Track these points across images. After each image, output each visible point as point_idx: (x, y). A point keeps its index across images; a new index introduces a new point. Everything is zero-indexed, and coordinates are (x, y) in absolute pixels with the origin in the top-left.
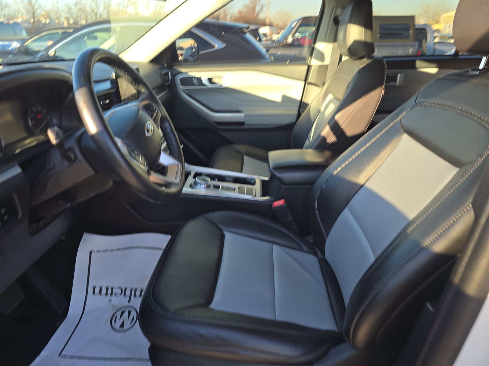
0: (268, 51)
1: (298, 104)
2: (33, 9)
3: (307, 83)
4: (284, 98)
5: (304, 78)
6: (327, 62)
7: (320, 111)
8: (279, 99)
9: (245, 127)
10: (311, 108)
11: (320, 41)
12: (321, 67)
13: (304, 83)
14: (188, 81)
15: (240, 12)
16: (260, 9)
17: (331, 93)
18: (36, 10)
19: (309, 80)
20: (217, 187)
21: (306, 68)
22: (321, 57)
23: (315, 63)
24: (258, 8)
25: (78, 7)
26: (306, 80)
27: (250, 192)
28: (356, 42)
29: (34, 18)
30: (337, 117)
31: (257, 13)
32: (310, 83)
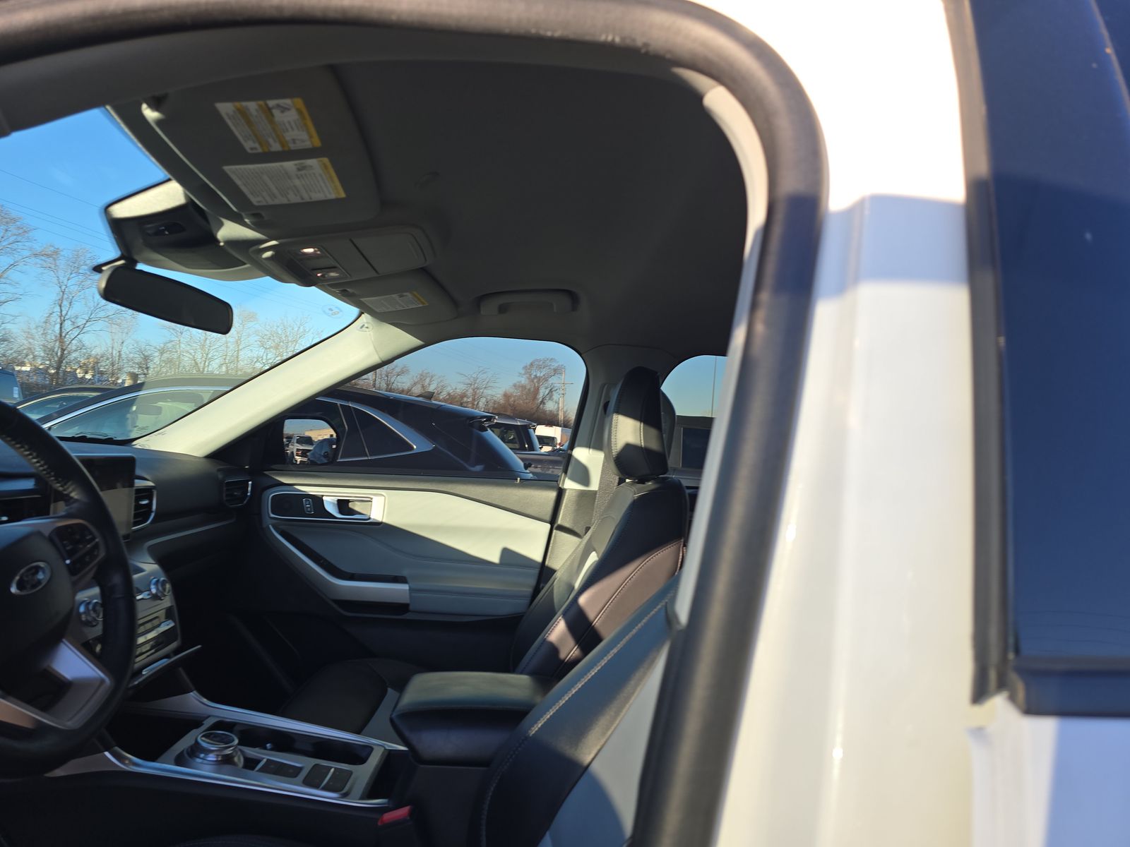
0: (526, 467)
1: (536, 571)
2: (63, 350)
3: (555, 526)
4: (506, 553)
5: (548, 517)
6: (594, 486)
7: (573, 588)
8: (495, 558)
9: (408, 616)
10: (555, 582)
11: (580, 446)
12: (582, 495)
13: (548, 526)
14: (293, 503)
15: (506, 396)
16: (547, 393)
17: (596, 552)
18: (69, 353)
19: (560, 521)
20: (250, 764)
21: (553, 495)
22: (583, 475)
23: (569, 485)
24: (543, 392)
25: (166, 355)
26: (553, 521)
27: (337, 785)
28: (628, 447)
29: (58, 368)
30: (582, 600)
31: (540, 400)
32: (561, 528)
